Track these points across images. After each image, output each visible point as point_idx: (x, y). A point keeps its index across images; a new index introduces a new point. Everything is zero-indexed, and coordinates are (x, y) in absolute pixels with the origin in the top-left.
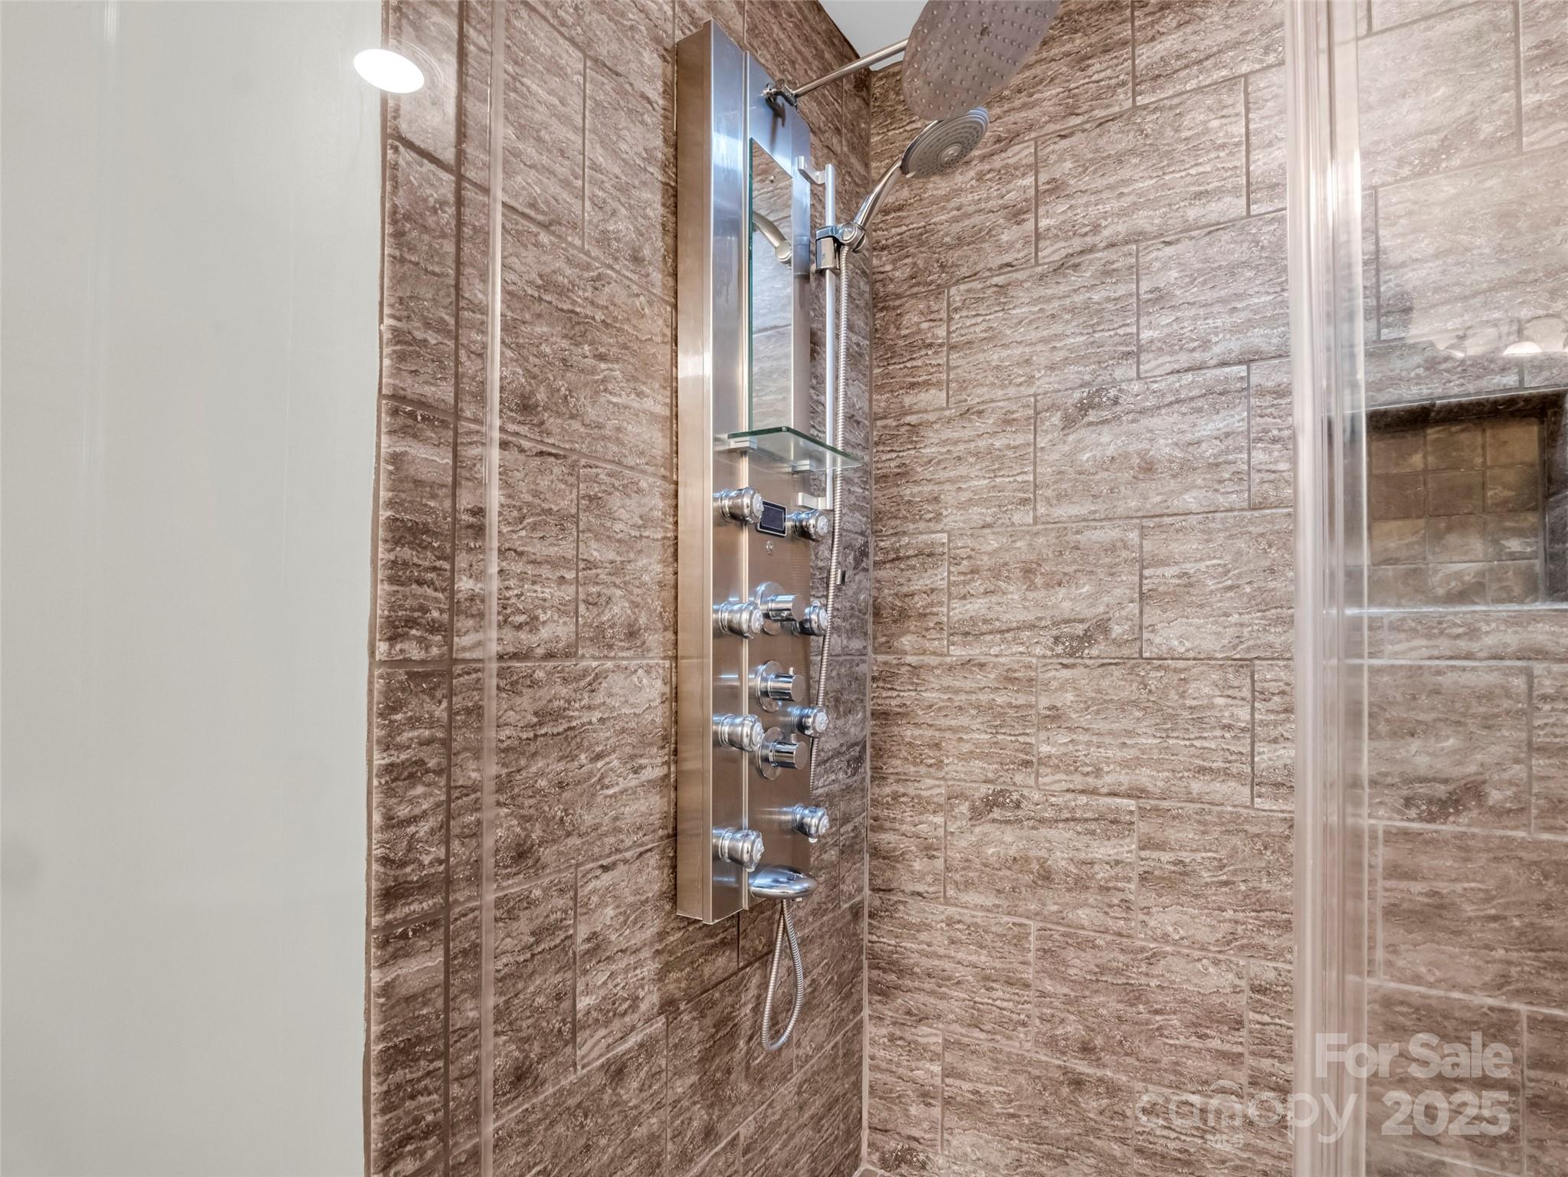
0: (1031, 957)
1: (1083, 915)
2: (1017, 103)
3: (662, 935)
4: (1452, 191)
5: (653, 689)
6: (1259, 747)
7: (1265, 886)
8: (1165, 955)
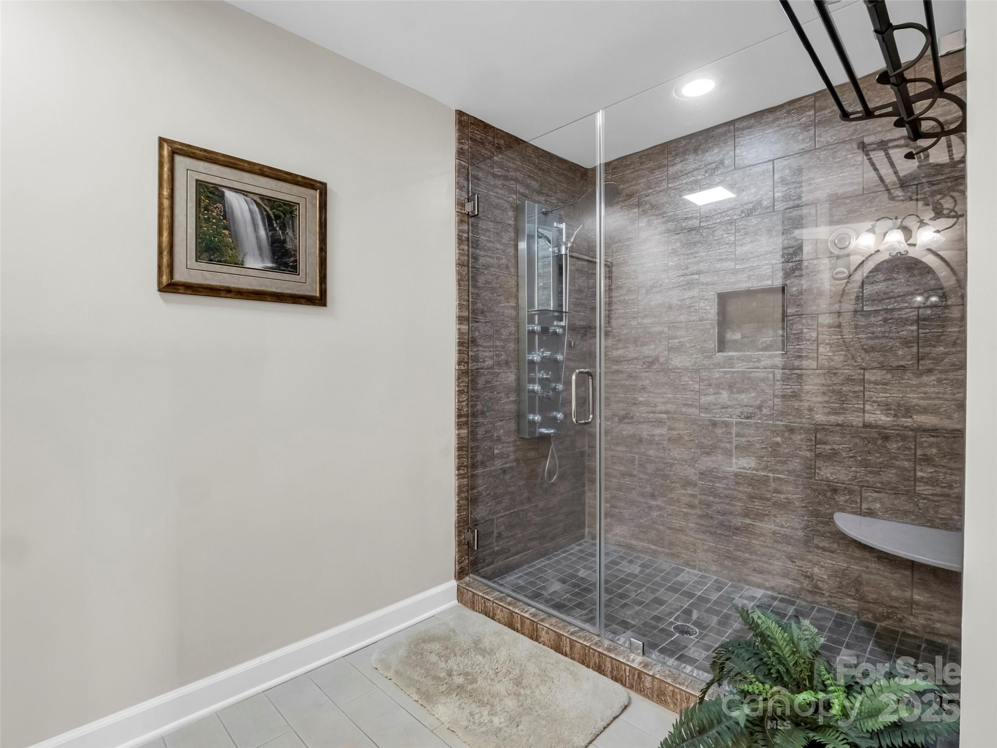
0: (636, 466)
1: (651, 452)
2: (633, 183)
3: (515, 441)
4: (755, 222)
5: (512, 377)
6: (702, 397)
7: (703, 441)
8: (675, 464)
